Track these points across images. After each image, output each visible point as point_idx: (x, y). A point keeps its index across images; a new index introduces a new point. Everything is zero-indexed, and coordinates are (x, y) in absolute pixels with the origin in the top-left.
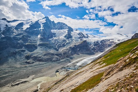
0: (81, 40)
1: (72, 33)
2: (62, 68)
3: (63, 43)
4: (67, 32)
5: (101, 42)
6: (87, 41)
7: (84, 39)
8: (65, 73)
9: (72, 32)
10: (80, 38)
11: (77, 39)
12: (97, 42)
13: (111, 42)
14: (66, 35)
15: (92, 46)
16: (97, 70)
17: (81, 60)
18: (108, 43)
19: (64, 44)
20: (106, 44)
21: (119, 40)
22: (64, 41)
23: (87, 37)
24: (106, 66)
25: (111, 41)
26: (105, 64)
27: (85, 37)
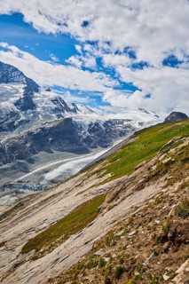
0: (59, 116)
1: (37, 97)
2: (5, 186)
3: (10, 121)
4: (22, 91)
5: (106, 124)
6: (73, 119)
7: (67, 115)
8: (11, 199)
9: (36, 94)
10: (55, 110)
11: (48, 113)
12: (97, 124)
13: (126, 127)
14: (18, 99)
15: (84, 133)
16: (93, 190)
17: (57, 166)
18: (119, 127)
19: (13, 122)
20: (115, 131)
21: (141, 124)
22: (13, 114)
23: (75, 111)
24: (111, 179)
25: (125, 123)
26: (109, 175)
27: (69, 110)
